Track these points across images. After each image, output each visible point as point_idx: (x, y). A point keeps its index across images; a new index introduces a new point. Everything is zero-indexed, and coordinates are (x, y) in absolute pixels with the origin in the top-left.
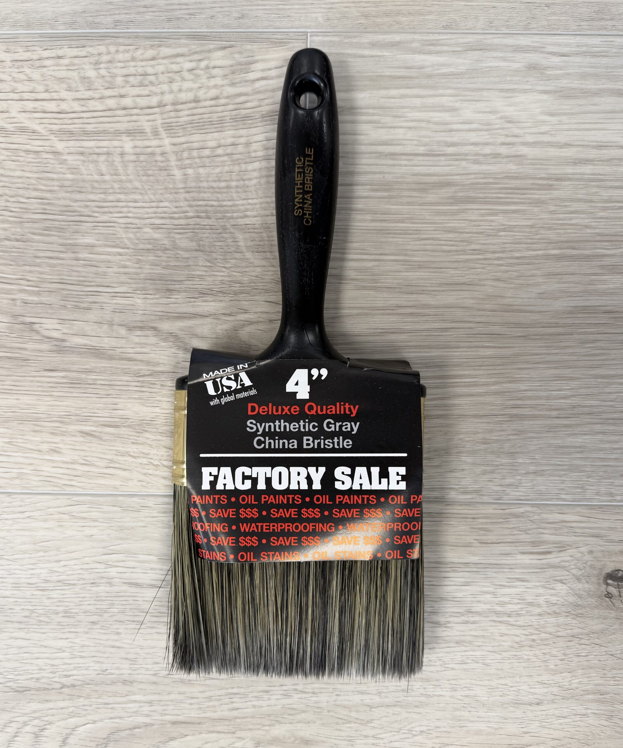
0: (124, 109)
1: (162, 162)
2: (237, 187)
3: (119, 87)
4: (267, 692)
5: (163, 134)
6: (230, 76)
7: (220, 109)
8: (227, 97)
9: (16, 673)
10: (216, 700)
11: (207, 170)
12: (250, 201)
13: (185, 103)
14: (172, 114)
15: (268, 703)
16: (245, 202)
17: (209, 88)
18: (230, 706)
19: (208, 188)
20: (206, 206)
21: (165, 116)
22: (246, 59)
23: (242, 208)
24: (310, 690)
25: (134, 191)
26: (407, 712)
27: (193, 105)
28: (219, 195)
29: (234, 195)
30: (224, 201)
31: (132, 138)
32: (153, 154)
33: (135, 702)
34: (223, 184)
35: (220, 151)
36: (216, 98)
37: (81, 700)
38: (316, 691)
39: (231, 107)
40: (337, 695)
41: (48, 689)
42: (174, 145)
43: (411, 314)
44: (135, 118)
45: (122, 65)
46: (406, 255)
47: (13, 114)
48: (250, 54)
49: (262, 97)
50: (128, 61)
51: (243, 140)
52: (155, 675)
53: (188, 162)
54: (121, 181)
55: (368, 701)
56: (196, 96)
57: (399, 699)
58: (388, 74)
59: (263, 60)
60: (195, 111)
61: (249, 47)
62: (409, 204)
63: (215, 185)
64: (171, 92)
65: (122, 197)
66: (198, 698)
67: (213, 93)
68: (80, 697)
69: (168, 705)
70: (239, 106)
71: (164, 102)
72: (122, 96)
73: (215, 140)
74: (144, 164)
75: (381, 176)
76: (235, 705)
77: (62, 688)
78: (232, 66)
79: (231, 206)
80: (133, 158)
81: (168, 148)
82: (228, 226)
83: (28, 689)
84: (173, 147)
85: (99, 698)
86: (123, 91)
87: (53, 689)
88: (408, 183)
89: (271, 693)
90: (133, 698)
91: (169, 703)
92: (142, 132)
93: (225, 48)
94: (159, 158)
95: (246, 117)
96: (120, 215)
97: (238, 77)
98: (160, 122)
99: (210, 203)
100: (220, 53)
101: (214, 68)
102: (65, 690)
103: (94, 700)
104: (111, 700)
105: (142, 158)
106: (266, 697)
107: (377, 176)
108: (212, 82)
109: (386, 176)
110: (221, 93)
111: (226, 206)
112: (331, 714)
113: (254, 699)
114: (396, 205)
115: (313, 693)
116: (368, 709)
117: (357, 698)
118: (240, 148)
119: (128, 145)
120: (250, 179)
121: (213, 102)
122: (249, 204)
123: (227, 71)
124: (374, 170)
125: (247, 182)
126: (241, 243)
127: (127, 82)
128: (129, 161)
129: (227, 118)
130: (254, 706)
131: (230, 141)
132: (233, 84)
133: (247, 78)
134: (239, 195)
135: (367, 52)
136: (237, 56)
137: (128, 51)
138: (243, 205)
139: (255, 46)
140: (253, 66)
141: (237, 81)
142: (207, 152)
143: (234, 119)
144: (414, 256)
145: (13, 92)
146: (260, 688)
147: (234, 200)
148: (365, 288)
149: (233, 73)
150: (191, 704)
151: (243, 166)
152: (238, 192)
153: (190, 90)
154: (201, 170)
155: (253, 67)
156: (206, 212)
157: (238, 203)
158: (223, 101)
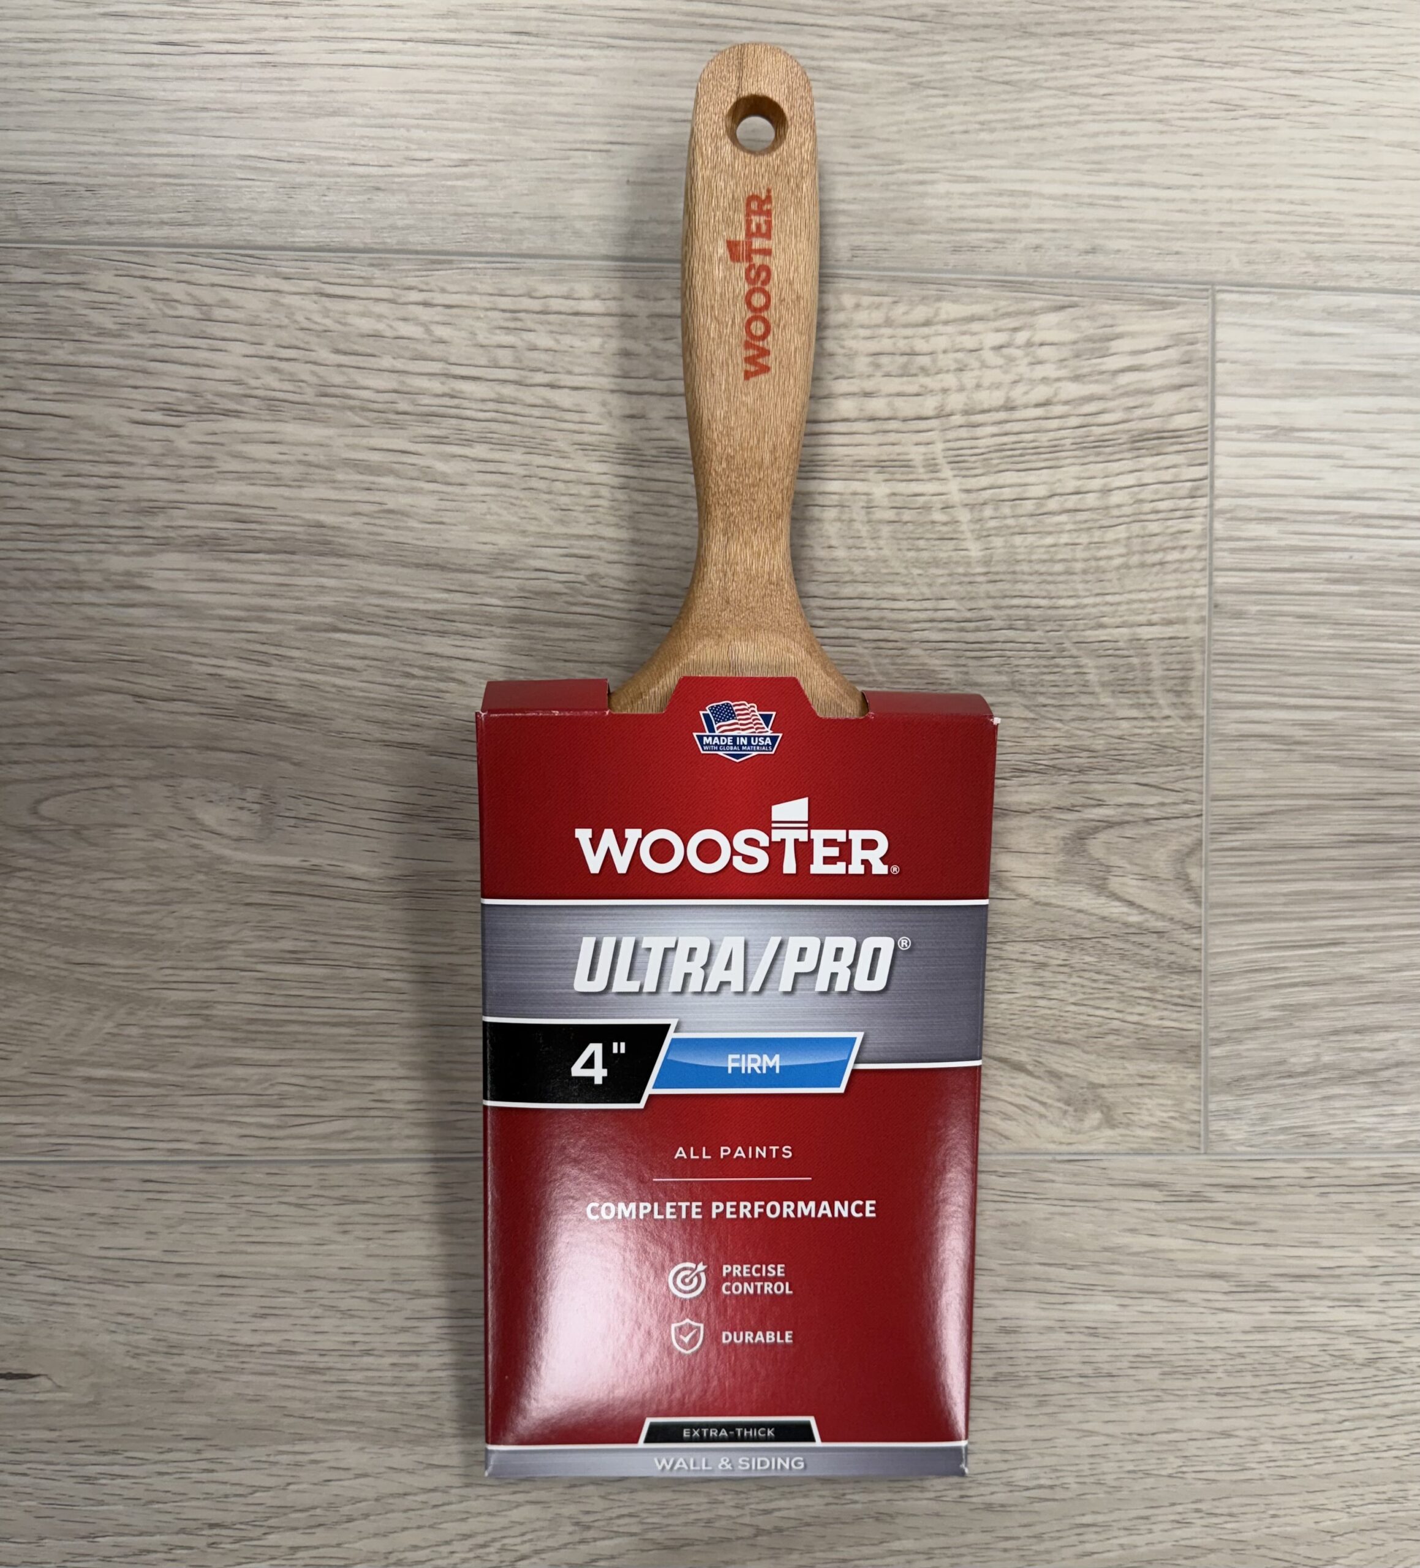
0: (872, 419)
1: (945, 524)
2: (1085, 572)
3: (861, 376)
4: (1147, 1518)
5: (947, 472)
6: (1073, 363)
7: (1054, 424)
8: (1067, 403)
9: (666, 1512)
10: (1052, 1539)
11: (1031, 539)
12: (1109, 598)
13: (989, 411)
14: (964, 433)
15: (1149, 1538)
16: (1098, 600)
17: (1032, 381)
18: (1080, 1549)
19: (1031, 574)
20: (1027, 607)
21: (951, 435)
22: (1101, 331)
23: (1093, 610)
24: (1225, 1511)
25: (890, 578)
26: (1396, 1540)
27: (1002, 415)
28: (1051, 587)
29: (1080, 586)
30: (1060, 597)
31: (887, 476)
32: (927, 508)
33: (899, 1552)
34: (1059, 567)
35: (1053, 504)
36: (1046, 403)
37: (795, 1556)
38: (1234, 1510)
39: (1074, 421)
40: (1274, 1516)
41: (729, 1540)
42: (968, 491)
43: (1403, 808)
44: (893, 437)
45: (867, 333)
46: (1393, 700)
47: (655, 424)
48: (1110, 322)
49: (1131, 404)
50: (878, 326)
51: (1096, 484)
52: (936, 1499)
53: (993, 523)
54: (866, 559)
55: (1327, 1525)
56: (1008, 399)
57: (1382, 1517)
58: (1358, 368)
59: (1132, 335)
60: (1008, 427)
61: (1106, 308)
62: (1395, 607)
63: (1043, 568)
64: (961, 389)
65: (869, 589)
66: (1018, 1538)
67: (1041, 392)
68: (791, 1550)
69: (962, 1555)
70: (1089, 420)
71: (948, 409)
72: (868, 395)
73: (1044, 483)
74: (910, 527)
75: (1346, 555)
76: (1089, 1547)
77: (756, 1536)
78: (1075, 343)
79: (1073, 607)
80: (890, 515)
81: (956, 497)
82: (1067, 645)
83: (689, 1543)
84: (964, 496)
85: (831, 1549)
86: (869, 385)
87: (738, 1539)
88: (1393, 569)
89: (1153, 1520)
90: (896, 1545)
91: (963, 1550)
92: (907, 465)
93: (1062, 308)
94: (938, 516)
95: (1100, 443)
96: (865, 624)
97: (1086, 366)
98: (939, 447)
99: (1035, 602)
100: (1053, 318)
101: (1042, 345)
102: (763, 1540)
103: (818, 1555)
104: (853, 1552)
105: (907, 516)
106: (1143, 1526)
107: (1340, 555)
108: (1040, 372)
109: (1356, 555)
110: (1056, 395)
111: (1064, 607)
112: (1262, 1551)
113: (1122, 1533)
114: (1372, 608)
115: (1231, 1515)
116: (1328, 1537)
117: (1308, 1521)
118: (1091, 500)
119: (880, 490)
120: (1110, 558)
121: (1039, 412)
122: (1107, 603)
123: (1065, 352)
124: (1332, 545)
125: (1102, 563)
126: (1092, 677)
127: (878, 366)
128: (880, 522)
129: (1068, 441)
130: (1122, 1546)
131: (1071, 485)
132: (1077, 378)
133: (1104, 368)
134: (1088, 586)
135: (1318, 327)
136: (1084, 324)
137: (878, 307)
138: (1095, 605)
139: (1118, 307)
140: (1113, 343)
141: (1085, 371)
142: (1029, 506)
143: (1080, 445)
144: (1407, 702)
145: (654, 377)
146: (1134, 1514)
147: (1078, 597)
148: (1320, 759)
149: (1077, 356)
150: (1005, 1550)
151: (1097, 536)
152: (1087, 582)
153: (997, 386)
154: (1018, 540)
155: (1116, 345)
156: (1026, 619)
157: (1086, 601)
158: (1058, 410)
